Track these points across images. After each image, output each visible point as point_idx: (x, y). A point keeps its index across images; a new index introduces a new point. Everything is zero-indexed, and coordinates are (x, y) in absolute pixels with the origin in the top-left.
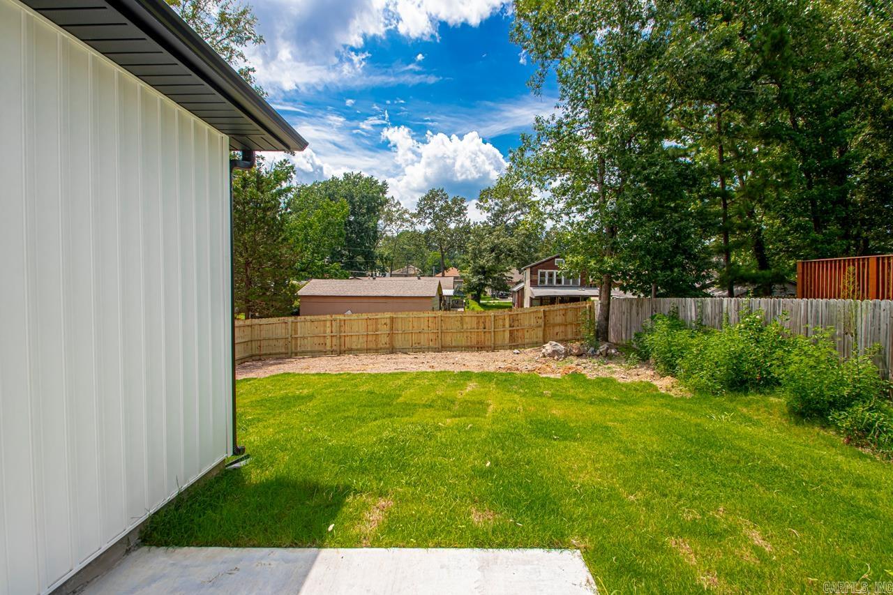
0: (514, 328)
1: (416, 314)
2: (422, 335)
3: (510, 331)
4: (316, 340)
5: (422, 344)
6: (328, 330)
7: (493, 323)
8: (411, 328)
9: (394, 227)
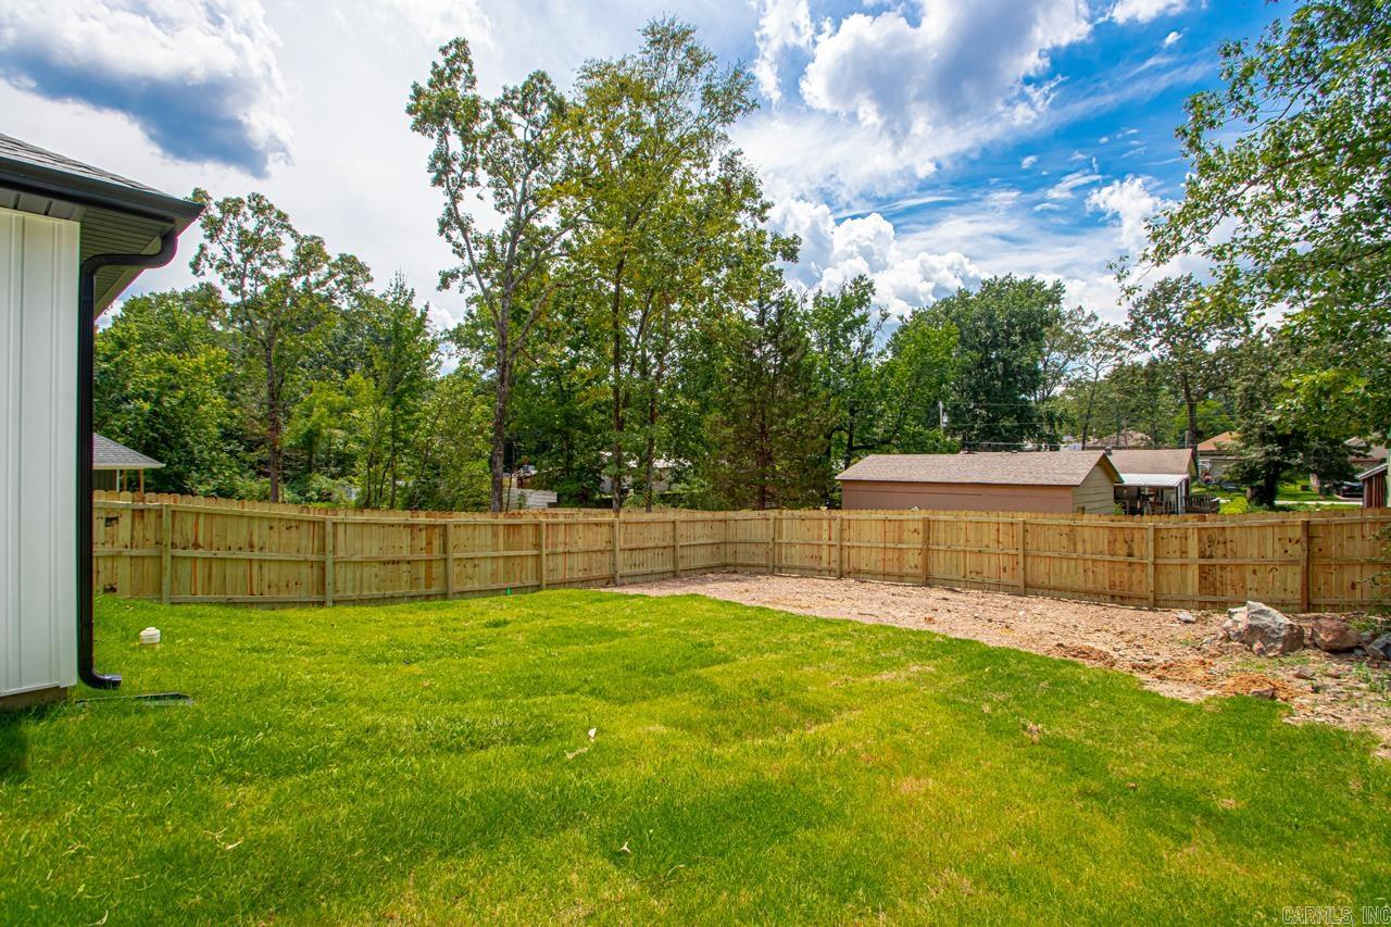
0: (1214, 561)
1: (972, 516)
2: (986, 557)
3: (1201, 567)
4: (808, 551)
5: (985, 574)
6: (825, 535)
7: (1151, 544)
8: (962, 542)
9: (1090, 362)
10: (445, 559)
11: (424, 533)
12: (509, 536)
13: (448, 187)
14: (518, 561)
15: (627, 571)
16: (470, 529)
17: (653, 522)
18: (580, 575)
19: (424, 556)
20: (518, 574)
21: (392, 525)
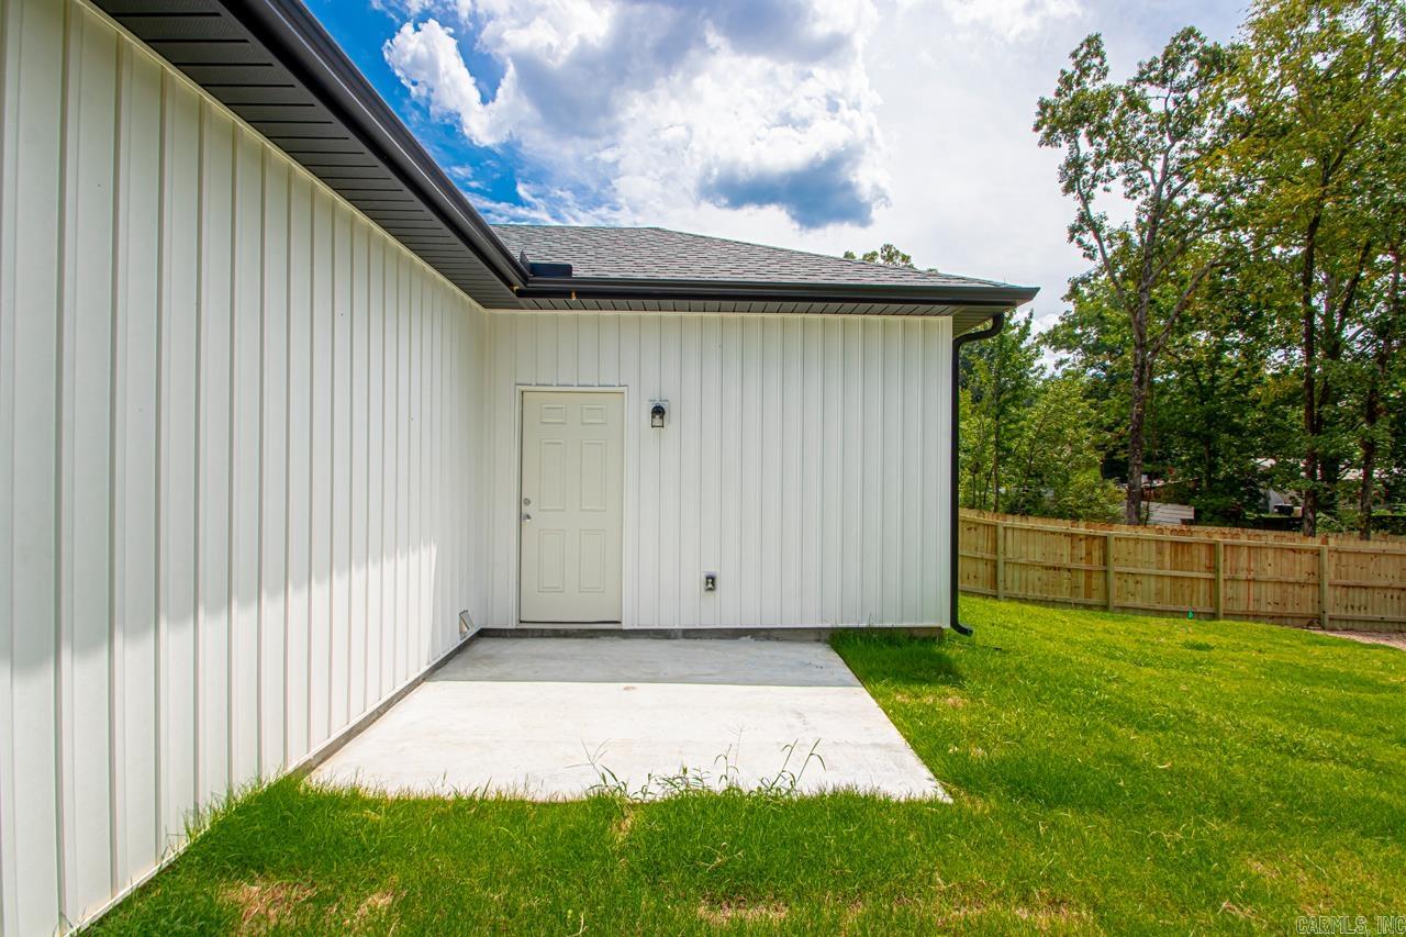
10: (1106, 571)
11: (1083, 543)
12: (1176, 556)
13: (1080, 191)
14: (1186, 583)
15: (1339, 612)
16: (1131, 544)
17: (1384, 553)
18: (1270, 609)
19: (1083, 565)
20: (1187, 598)
21: (1053, 533)
